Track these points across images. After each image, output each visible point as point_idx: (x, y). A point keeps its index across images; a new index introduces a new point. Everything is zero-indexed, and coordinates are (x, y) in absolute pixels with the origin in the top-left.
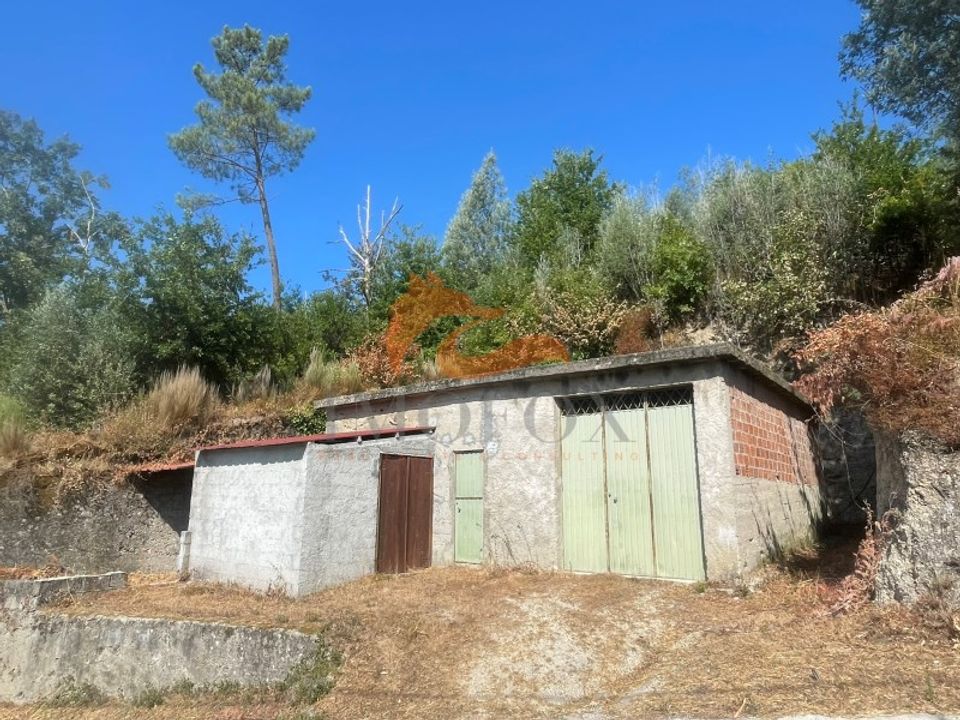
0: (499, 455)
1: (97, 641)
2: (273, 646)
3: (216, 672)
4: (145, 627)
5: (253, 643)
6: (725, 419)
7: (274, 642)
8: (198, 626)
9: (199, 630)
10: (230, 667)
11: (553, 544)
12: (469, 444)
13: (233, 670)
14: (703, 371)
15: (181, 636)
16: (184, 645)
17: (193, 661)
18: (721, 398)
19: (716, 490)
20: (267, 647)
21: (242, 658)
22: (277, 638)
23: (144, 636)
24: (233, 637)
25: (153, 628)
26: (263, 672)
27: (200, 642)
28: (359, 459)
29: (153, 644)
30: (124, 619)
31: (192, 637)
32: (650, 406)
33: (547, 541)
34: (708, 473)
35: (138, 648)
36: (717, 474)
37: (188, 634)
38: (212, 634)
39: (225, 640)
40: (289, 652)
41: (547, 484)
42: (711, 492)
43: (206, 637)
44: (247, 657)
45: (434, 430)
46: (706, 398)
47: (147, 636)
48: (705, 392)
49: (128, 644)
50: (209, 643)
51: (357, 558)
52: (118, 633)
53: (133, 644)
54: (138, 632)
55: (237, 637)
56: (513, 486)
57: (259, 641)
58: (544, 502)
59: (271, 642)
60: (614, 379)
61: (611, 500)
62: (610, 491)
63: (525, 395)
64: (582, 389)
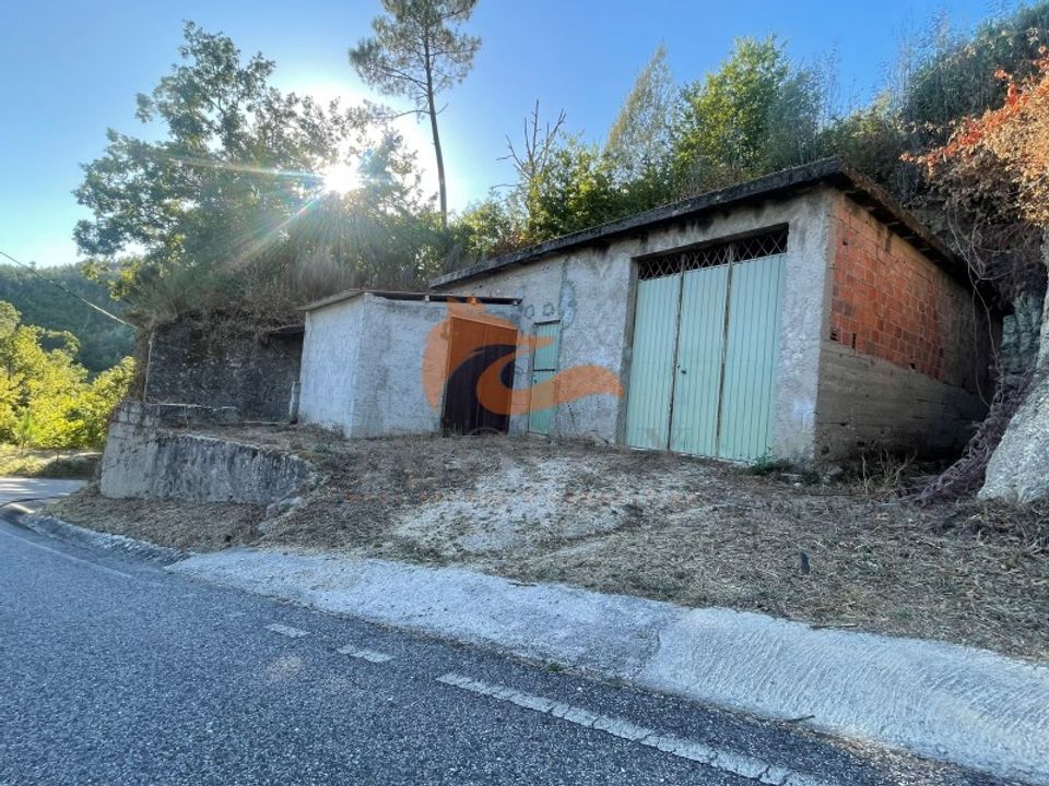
0: (574, 326)
1: (184, 455)
2: (279, 467)
4: (209, 445)
6: (823, 265)
10: (253, 484)
11: (614, 417)
12: (548, 315)
14: (804, 205)
16: (229, 462)
17: (233, 476)
18: (824, 238)
21: (260, 477)
22: (283, 460)
23: (208, 453)
24: (256, 457)
25: (213, 446)
27: (238, 460)
28: (426, 319)
29: (213, 460)
30: (199, 438)
31: (234, 455)
32: (737, 260)
33: (608, 415)
34: (790, 335)
35: (205, 462)
36: (804, 337)
37: (231, 453)
39: (252, 460)
41: (614, 354)
42: (791, 358)
43: (241, 456)
44: (263, 476)
45: (520, 302)
46: (803, 240)
48: (803, 232)
49: (199, 458)
50: (243, 462)
51: (420, 414)
52: (195, 449)
53: (202, 459)
54: (205, 448)
56: (582, 357)
60: (696, 228)
61: (679, 372)
62: (680, 361)
63: (603, 259)
64: (661, 244)
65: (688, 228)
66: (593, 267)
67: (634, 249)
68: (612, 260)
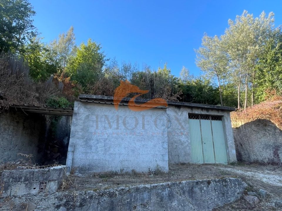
1: (129, 203)
2: (227, 185)
3: (208, 202)
4: (163, 188)
5: (219, 185)
7: (227, 183)
8: (193, 182)
9: (195, 184)
10: (213, 198)
13: (214, 199)
15: (186, 189)
16: (189, 193)
17: (195, 199)
19: (231, 141)
20: (225, 186)
21: (217, 193)
22: (228, 181)
23: (164, 193)
24: (211, 184)
25: (169, 187)
26: (227, 196)
27: (196, 189)
29: (171, 196)
30: (148, 186)
31: (192, 188)
32: (212, 120)
34: (229, 137)
35: (162, 200)
37: (190, 187)
38: (202, 185)
39: (208, 187)
40: (234, 186)
41: (188, 138)
43: (199, 187)
44: (219, 192)
46: (227, 120)
47: (166, 192)
49: (154, 199)
50: (201, 189)
52: (146, 195)
53: (158, 199)
54: (160, 191)
55: (212, 184)
57: (222, 184)
58: (187, 143)
59: (226, 183)
61: (203, 143)
62: (203, 141)
63: (179, 111)
64: (197, 112)
65: (204, 110)
66: (176, 112)
67: (190, 111)
68: (182, 112)
